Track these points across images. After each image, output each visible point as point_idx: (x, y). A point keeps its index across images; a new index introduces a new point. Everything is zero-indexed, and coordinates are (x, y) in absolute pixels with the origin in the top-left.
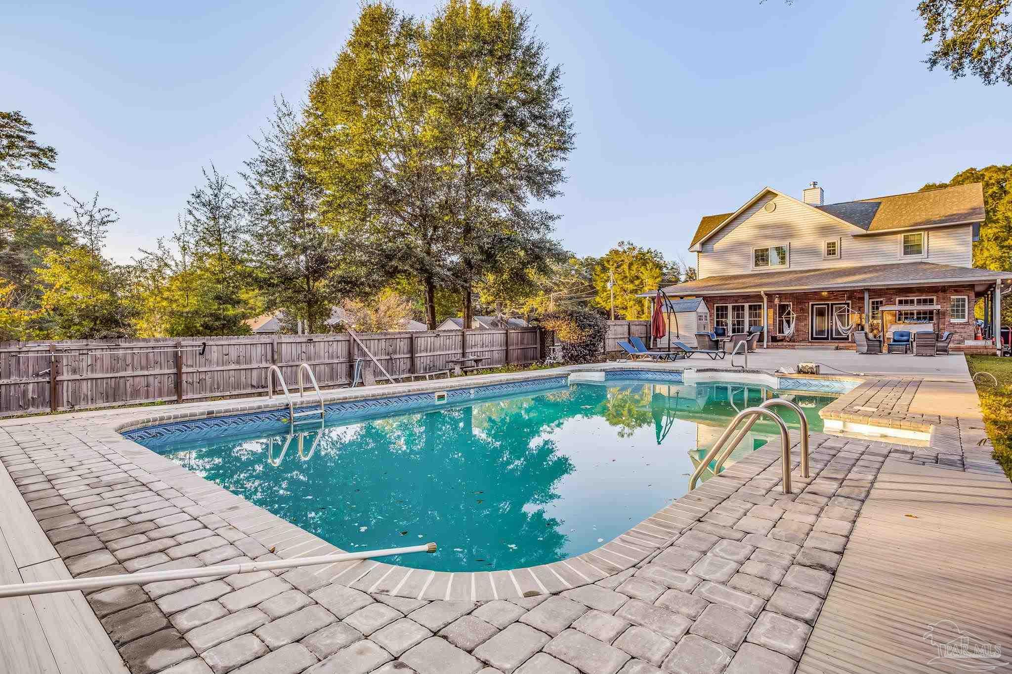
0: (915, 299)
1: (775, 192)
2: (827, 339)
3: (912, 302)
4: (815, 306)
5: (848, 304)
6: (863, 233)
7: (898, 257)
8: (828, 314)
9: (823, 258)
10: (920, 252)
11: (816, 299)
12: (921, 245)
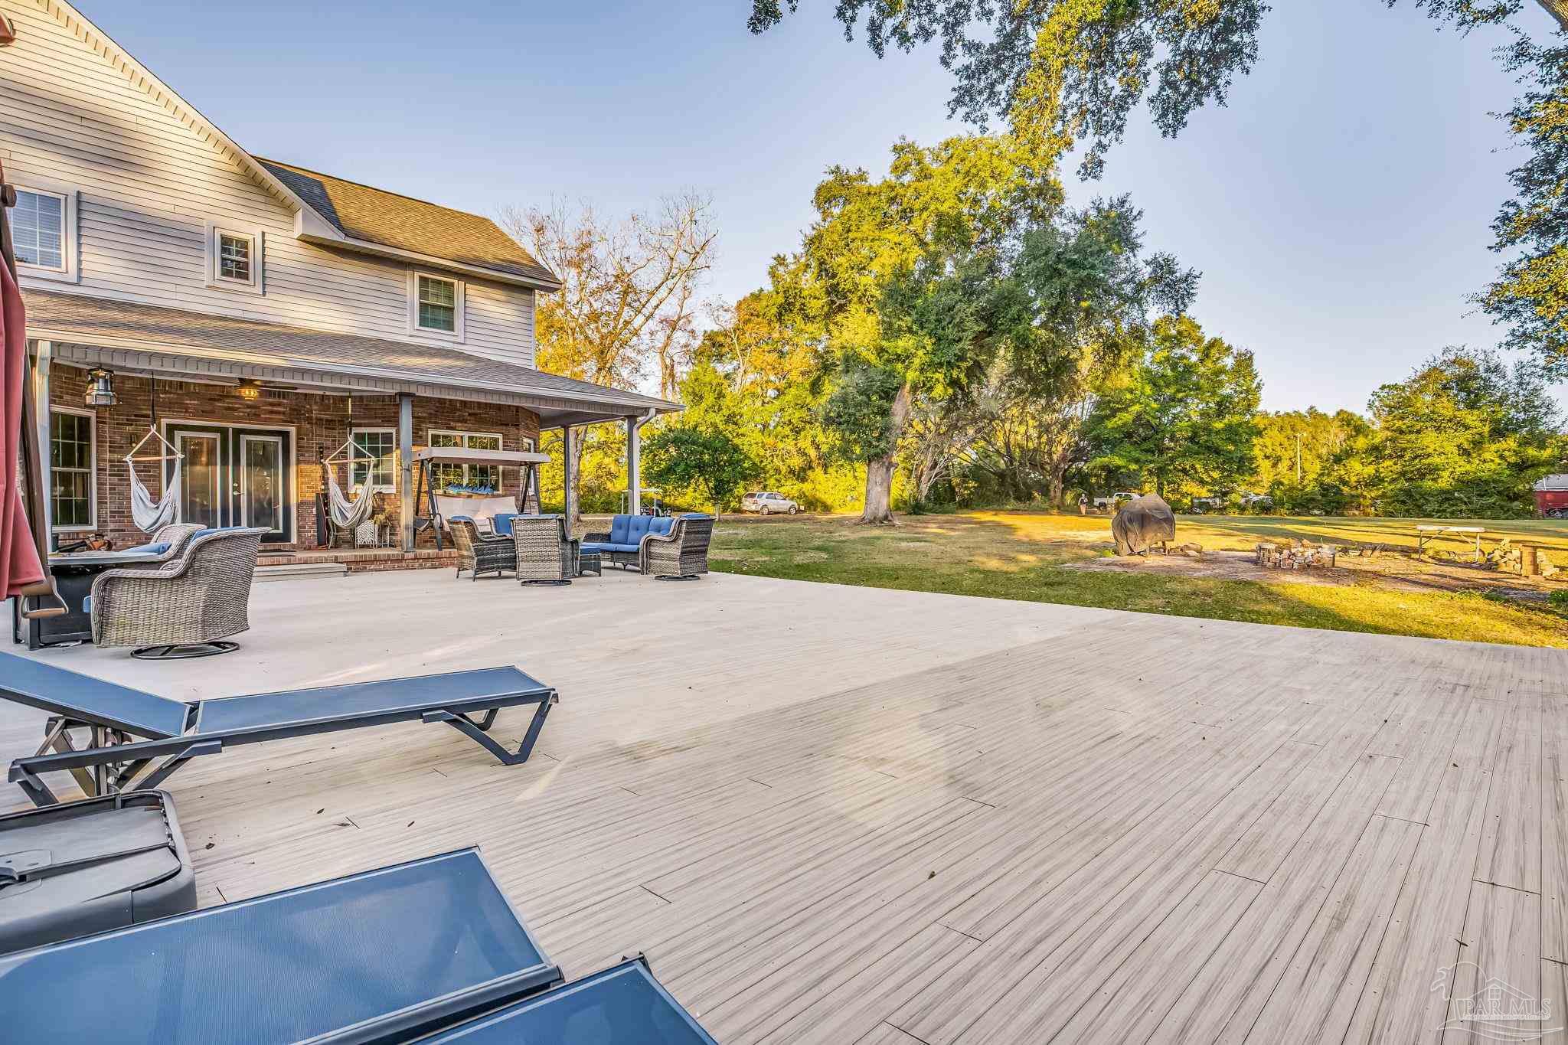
0: (466, 436)
3: (458, 442)
4: (179, 435)
5: (285, 435)
6: (337, 237)
7: (406, 328)
8: (224, 462)
9: (207, 280)
10: (449, 325)
11: (186, 410)
12: (452, 309)
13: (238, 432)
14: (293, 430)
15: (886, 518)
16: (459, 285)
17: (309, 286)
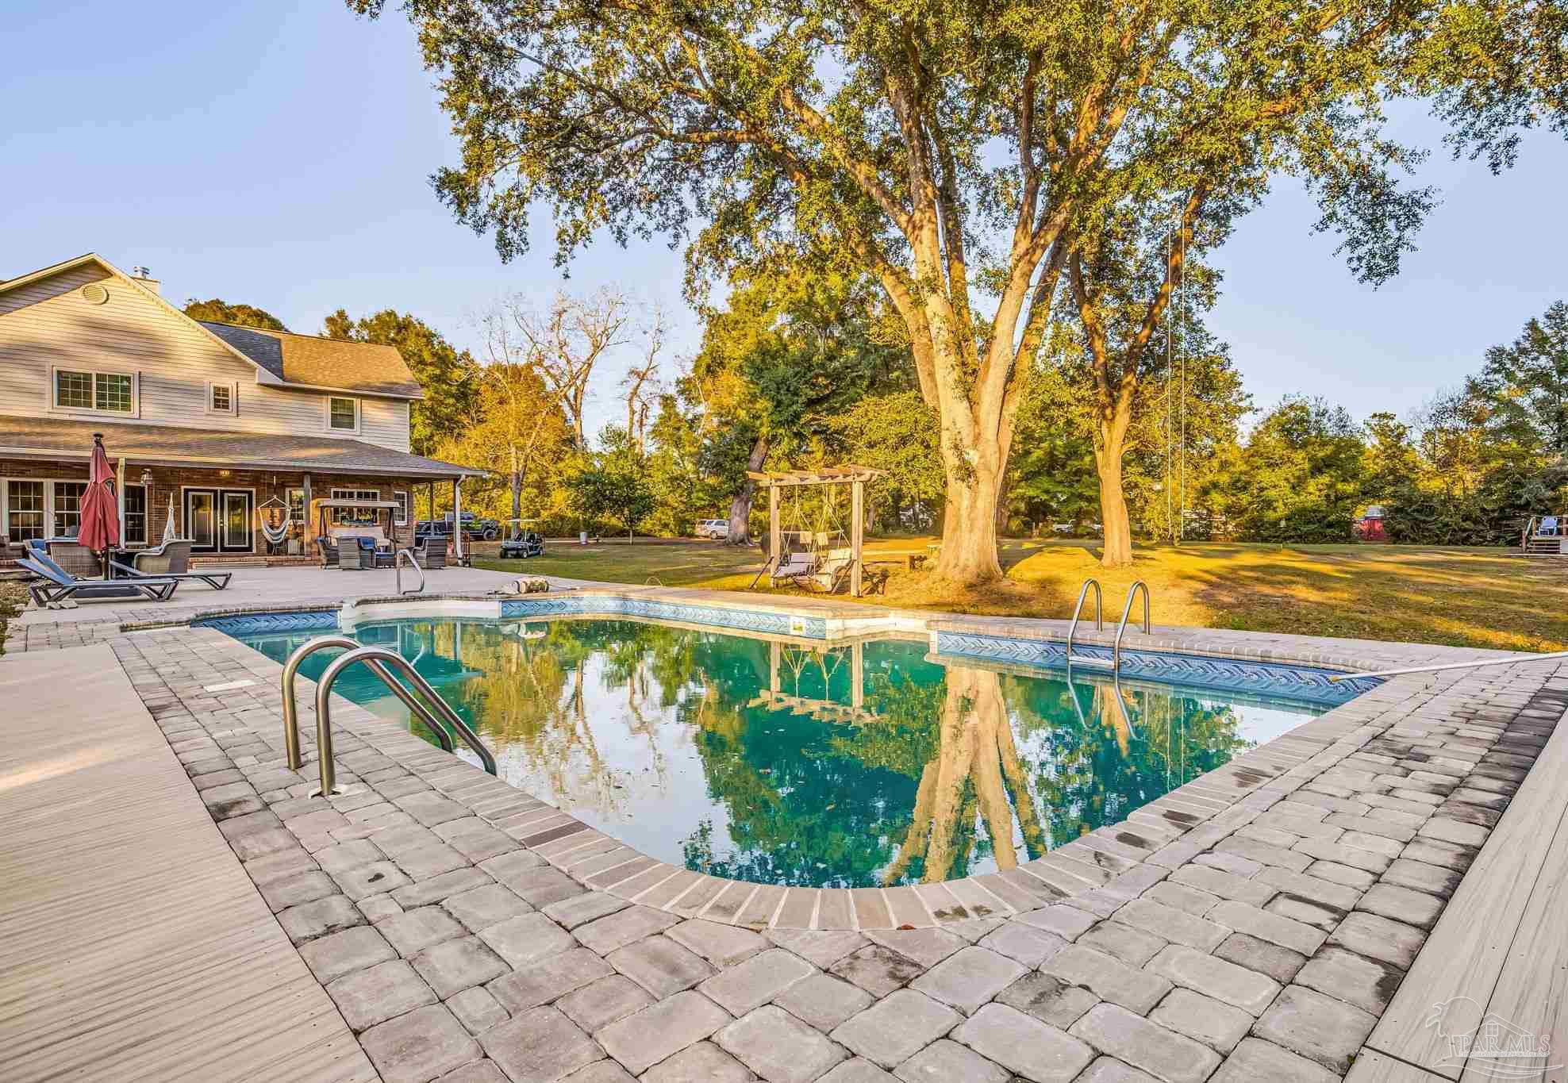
0: (355, 491)
1: (108, 266)
2: (214, 549)
3: (351, 495)
4: (191, 494)
5: (250, 493)
6: (280, 382)
7: (324, 429)
8: (216, 508)
9: (206, 411)
10: (351, 426)
11: (195, 482)
12: (352, 416)
13: (223, 492)
14: (254, 490)
15: (742, 541)
16: (356, 401)
17: (263, 410)
